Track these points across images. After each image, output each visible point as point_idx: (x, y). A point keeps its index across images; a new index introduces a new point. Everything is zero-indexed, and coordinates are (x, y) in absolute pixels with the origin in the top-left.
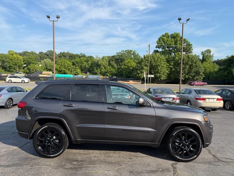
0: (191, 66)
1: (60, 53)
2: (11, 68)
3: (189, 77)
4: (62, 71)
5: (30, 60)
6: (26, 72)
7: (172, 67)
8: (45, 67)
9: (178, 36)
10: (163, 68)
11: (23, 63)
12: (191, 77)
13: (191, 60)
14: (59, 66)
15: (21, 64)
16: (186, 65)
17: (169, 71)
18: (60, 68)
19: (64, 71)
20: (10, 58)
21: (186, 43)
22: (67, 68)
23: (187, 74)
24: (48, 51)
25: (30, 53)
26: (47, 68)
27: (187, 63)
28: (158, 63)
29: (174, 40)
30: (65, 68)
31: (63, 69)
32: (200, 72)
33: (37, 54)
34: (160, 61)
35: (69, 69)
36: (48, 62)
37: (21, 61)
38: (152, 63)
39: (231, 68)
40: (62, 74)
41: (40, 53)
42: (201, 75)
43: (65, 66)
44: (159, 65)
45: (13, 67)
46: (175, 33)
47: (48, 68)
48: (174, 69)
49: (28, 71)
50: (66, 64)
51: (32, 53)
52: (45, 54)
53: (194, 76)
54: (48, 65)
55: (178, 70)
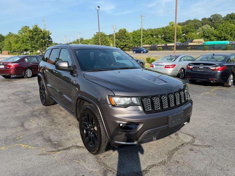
1: (227, 15)
2: (171, 38)
4: (222, 37)
5: (188, 28)
6: (183, 41)
8: (203, 34)
11: (182, 32)
14: (219, 31)
15: (180, 34)
18: (219, 34)
19: (225, 37)
20: (170, 29)
22: (229, 33)
24: (211, 16)
25: (193, 21)
26: (204, 35)
30: (227, 33)
31: (224, 34)
33: (199, 21)
35: (231, 35)
36: (206, 28)
37: (179, 31)
40: (222, 40)
41: (203, 19)
43: (226, 31)
45: (173, 37)
47: (206, 35)
49: (184, 40)
50: (228, 28)
51: (195, 21)
52: (208, 20)
54: (206, 32)
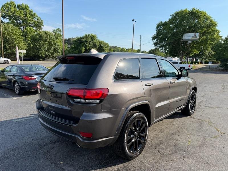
0: (50, 43)
3: (48, 54)
7: (30, 42)
9: (27, 8)
10: (20, 42)
12: (50, 54)
13: (49, 37)
16: (45, 42)
17: (27, 47)
21: (36, 18)
23: (46, 51)
27: (45, 39)
28: (13, 36)
29: (23, 12)
32: (58, 50)
34: (16, 34)
38: (5, 36)
39: (80, 47)
42: (59, 53)
44: (14, 39)
46: (23, 4)
48: (32, 45)
53: (53, 53)
55: (37, 46)
